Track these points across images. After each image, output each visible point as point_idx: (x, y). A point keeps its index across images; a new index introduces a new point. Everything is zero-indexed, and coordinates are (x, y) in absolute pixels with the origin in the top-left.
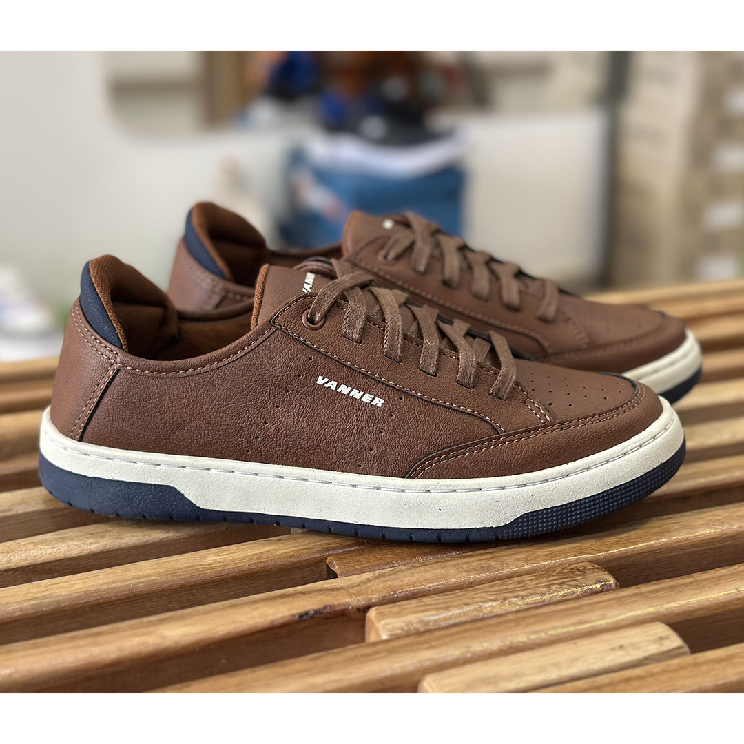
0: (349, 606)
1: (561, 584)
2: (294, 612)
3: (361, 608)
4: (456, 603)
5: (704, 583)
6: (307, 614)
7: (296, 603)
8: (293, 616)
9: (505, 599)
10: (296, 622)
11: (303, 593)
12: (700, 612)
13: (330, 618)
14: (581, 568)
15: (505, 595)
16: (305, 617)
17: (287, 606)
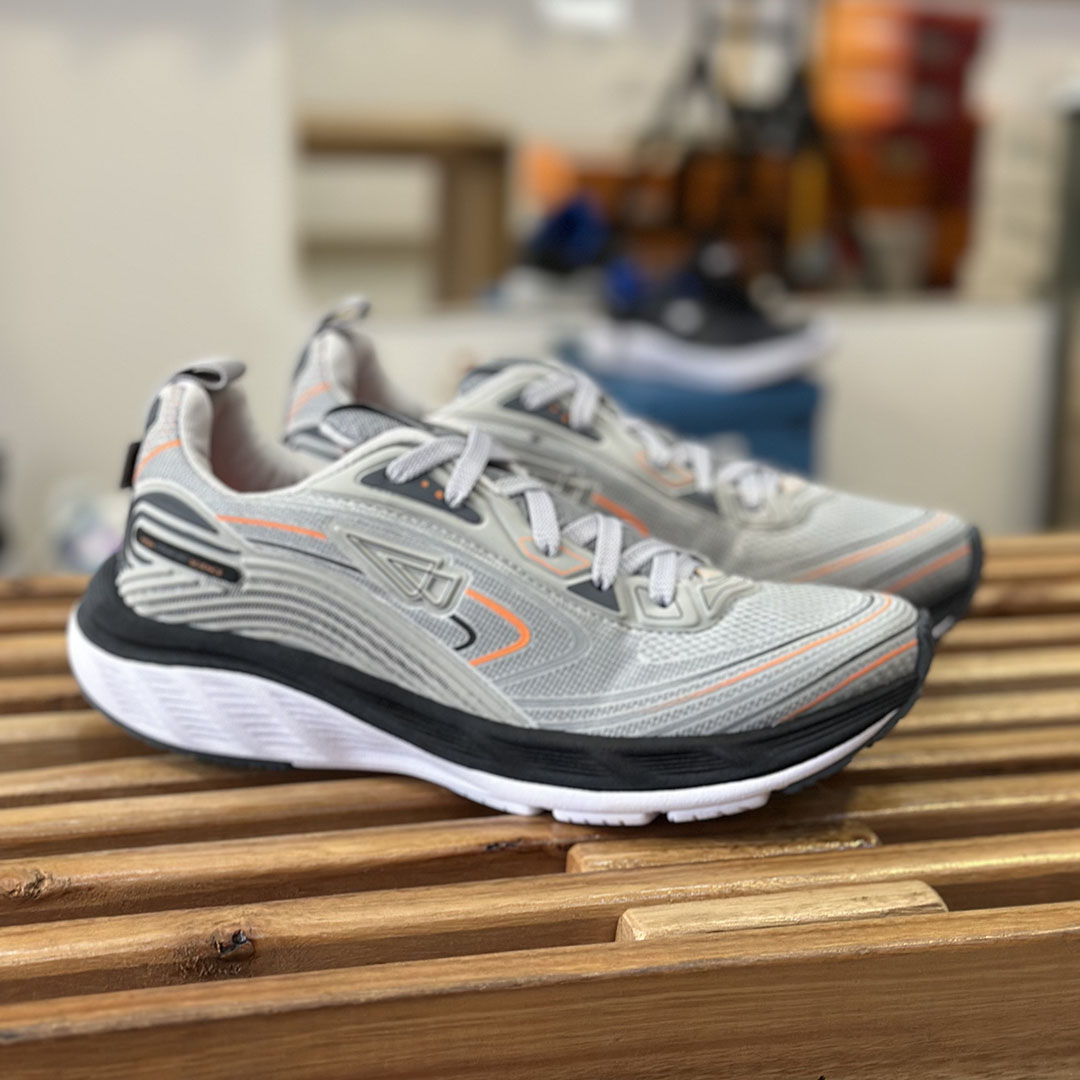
0: (548, 841)
1: (808, 837)
2: (483, 841)
3: (562, 845)
5: (986, 847)
6: (496, 844)
8: (481, 845)
9: (736, 847)
10: (483, 853)
13: (525, 853)
14: (837, 825)
16: (495, 849)
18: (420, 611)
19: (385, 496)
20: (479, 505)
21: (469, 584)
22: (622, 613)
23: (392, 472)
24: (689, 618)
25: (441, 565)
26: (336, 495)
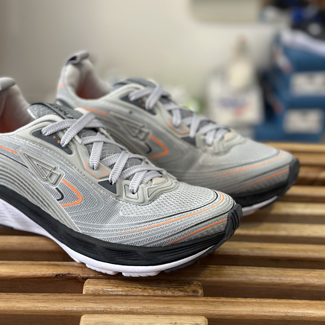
0: (79, 276)
1: (175, 288)
2: (55, 273)
3: (84, 278)
4: (124, 286)
5: (240, 304)
6: (60, 275)
7: (58, 269)
9: (145, 289)
10: (53, 278)
11: (64, 265)
12: (229, 316)
13: (70, 279)
14: (191, 283)
15: (147, 287)
16: (59, 276)
17: (54, 270)
18: (47, 185)
19: (39, 140)
20: (72, 147)
21: (63, 177)
22: (117, 195)
23: (43, 131)
24: (140, 200)
25: (55, 169)
26: (23, 138)
